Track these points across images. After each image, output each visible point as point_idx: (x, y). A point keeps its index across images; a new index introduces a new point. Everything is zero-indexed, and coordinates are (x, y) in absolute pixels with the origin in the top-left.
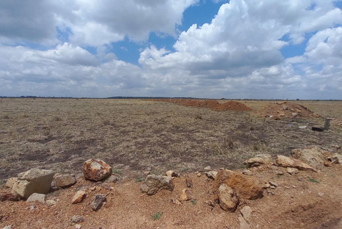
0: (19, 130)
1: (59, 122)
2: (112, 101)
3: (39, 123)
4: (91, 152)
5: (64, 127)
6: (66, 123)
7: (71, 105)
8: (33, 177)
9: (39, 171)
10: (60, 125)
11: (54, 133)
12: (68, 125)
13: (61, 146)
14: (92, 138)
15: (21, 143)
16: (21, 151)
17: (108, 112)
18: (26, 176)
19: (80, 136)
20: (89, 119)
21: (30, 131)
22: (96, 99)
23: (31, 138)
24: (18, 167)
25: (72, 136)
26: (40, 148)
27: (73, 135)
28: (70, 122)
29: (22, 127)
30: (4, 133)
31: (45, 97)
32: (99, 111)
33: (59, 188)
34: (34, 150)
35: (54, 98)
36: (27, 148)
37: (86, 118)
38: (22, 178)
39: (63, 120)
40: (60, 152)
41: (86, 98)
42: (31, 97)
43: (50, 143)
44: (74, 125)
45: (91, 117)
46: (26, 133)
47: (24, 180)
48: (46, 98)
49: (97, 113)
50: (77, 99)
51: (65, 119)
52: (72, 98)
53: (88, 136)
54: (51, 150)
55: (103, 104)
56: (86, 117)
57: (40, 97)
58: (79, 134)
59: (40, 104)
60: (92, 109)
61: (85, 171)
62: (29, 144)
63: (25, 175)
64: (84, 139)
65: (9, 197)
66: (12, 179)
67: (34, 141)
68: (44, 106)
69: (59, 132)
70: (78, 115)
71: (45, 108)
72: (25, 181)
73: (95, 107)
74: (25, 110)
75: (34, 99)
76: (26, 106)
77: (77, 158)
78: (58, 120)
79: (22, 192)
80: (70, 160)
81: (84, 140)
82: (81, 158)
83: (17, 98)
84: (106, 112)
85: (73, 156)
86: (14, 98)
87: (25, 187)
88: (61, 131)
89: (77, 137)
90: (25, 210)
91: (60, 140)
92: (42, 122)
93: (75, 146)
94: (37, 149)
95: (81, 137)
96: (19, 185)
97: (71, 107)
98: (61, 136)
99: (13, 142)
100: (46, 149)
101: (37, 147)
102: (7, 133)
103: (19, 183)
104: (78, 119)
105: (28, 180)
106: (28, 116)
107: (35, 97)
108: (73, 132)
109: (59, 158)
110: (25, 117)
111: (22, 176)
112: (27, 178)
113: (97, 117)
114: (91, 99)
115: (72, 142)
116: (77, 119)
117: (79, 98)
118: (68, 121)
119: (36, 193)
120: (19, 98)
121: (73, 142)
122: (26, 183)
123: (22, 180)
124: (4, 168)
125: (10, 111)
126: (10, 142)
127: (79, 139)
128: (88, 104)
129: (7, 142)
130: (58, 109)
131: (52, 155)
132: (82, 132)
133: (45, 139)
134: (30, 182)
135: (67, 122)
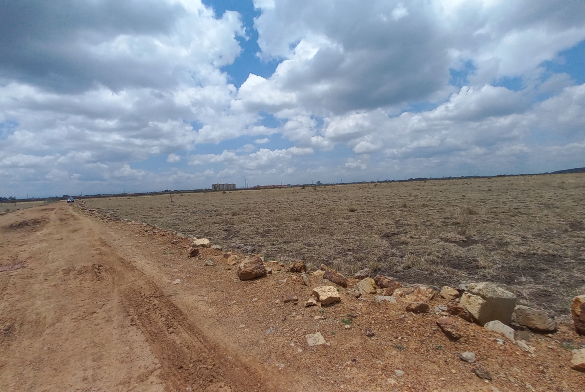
0: (423, 223)
1: (472, 216)
2: (571, 179)
3: (444, 215)
4: (561, 279)
5: (485, 224)
6: (486, 219)
7: (481, 189)
8: (490, 295)
9: (496, 289)
10: (478, 221)
11: (472, 232)
12: (490, 222)
13: (495, 257)
14: (551, 251)
15: (434, 241)
16: (438, 252)
17: (569, 203)
18: (479, 290)
19: (523, 245)
20: (527, 214)
21: (438, 227)
22: (527, 177)
23: (443, 236)
24: (442, 274)
25: (506, 242)
26: (461, 252)
27: (509, 240)
28: (492, 217)
29: (426, 219)
30: (408, 225)
31: (438, 177)
32: (544, 200)
33: (524, 327)
34: (455, 254)
35: (450, 178)
36: (444, 249)
37: (520, 213)
38: (473, 291)
39: (478, 214)
40: (495, 266)
41: (504, 176)
42: (420, 179)
43: (473, 248)
44: (502, 224)
45: (531, 211)
46: (434, 228)
47: (477, 295)
48: (439, 179)
49: (542, 204)
50: (489, 178)
51: (482, 211)
52: (479, 177)
53: (539, 247)
54: (478, 259)
55: (548, 185)
56: (519, 210)
57: (431, 179)
58: (519, 240)
59: (434, 188)
60: (526, 195)
61: (578, 316)
62: (444, 244)
63: (478, 288)
64: (535, 252)
65: (459, 311)
66: (448, 288)
67: (447, 240)
68: (441, 191)
69: (479, 232)
70: (502, 206)
71: (444, 194)
72: (479, 297)
73: (532, 193)
74: (419, 197)
75: (425, 182)
76: (419, 191)
77: (531, 283)
78: (471, 212)
79: (476, 312)
80: (517, 283)
81: (534, 254)
82: (541, 287)
83: (405, 181)
84: (563, 203)
85: (524, 279)
86: (402, 181)
87: (480, 306)
88: (483, 232)
89: (517, 246)
90: (489, 340)
91: (487, 246)
92: (448, 215)
93: (520, 262)
94: (457, 254)
95: (524, 247)
96: (470, 300)
97: (483, 192)
98: (485, 239)
99: (423, 238)
100: (470, 257)
101: (456, 251)
102: (411, 225)
103: (469, 296)
104: (505, 214)
105: (483, 297)
106: (427, 205)
107: (425, 180)
108: (507, 236)
109: (497, 275)
110: (424, 206)
111: (474, 289)
112: (481, 293)
113: (545, 212)
114: (516, 177)
115: (509, 252)
116: (503, 212)
117: (492, 177)
118: (488, 216)
119: (500, 322)
120: (407, 181)
121: (513, 254)
122: (481, 301)
123: (474, 294)
124: (427, 271)
125: (404, 198)
126: (420, 238)
127: (522, 249)
128: (514, 187)
129: (417, 237)
130: (464, 196)
131: (485, 268)
132: (524, 237)
133: (463, 241)
134: (485, 301)
135: (488, 218)
